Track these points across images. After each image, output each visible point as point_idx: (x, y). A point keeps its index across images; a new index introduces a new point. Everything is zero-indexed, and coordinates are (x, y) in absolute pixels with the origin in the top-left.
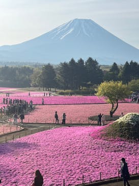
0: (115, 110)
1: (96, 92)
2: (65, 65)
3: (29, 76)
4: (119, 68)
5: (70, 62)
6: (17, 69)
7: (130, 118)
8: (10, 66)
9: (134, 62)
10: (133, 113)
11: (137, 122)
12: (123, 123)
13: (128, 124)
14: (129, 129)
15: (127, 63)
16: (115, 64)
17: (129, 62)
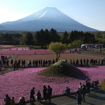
0: (58, 58)
1: (48, 48)
2: (38, 33)
3: (19, 39)
4: (68, 34)
5: (41, 31)
6: (13, 35)
7: (60, 63)
8: (9, 33)
9: (76, 31)
10: (62, 60)
11: (64, 65)
12: (56, 66)
13: (59, 66)
14: (59, 69)
15: (72, 31)
16: (66, 32)
17: (74, 31)
